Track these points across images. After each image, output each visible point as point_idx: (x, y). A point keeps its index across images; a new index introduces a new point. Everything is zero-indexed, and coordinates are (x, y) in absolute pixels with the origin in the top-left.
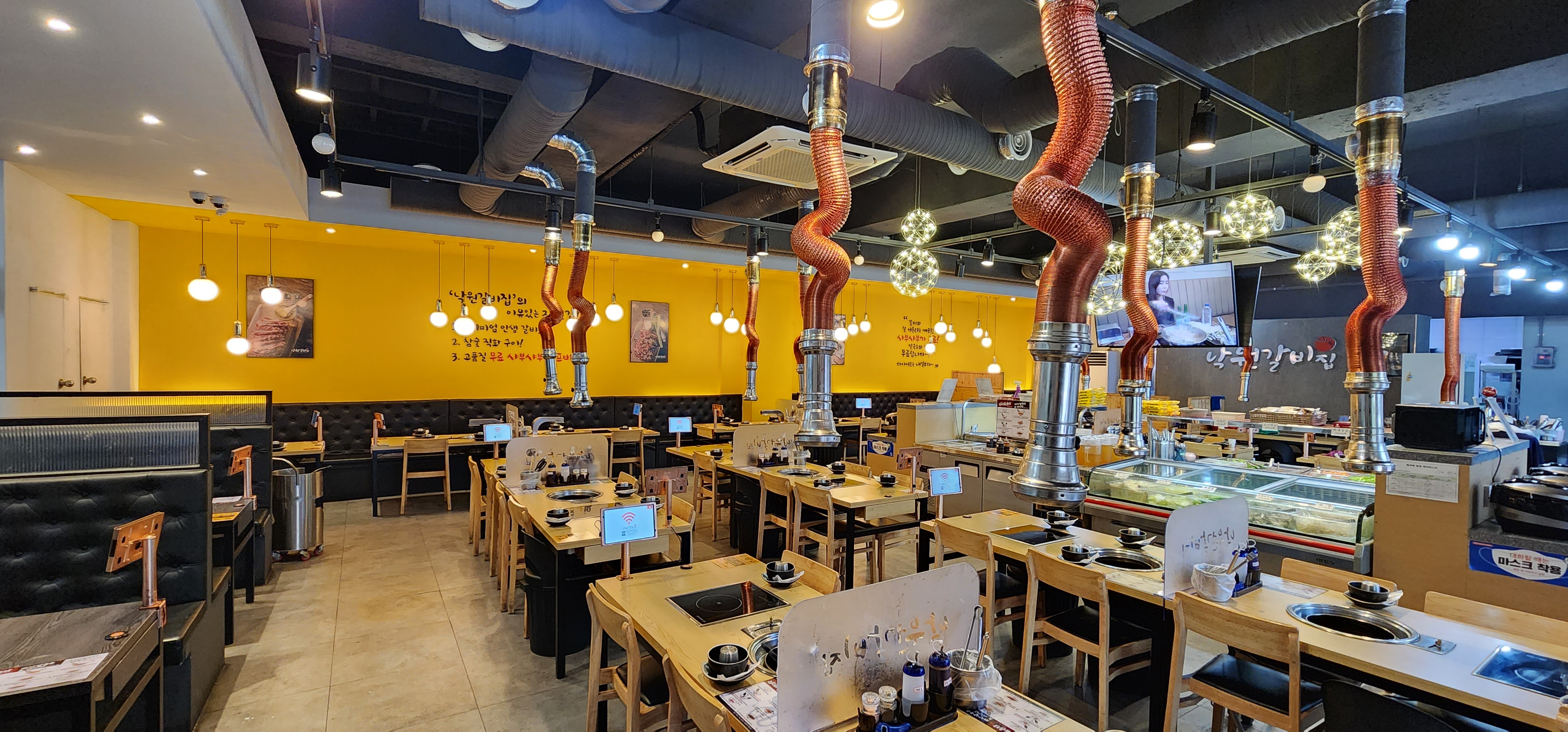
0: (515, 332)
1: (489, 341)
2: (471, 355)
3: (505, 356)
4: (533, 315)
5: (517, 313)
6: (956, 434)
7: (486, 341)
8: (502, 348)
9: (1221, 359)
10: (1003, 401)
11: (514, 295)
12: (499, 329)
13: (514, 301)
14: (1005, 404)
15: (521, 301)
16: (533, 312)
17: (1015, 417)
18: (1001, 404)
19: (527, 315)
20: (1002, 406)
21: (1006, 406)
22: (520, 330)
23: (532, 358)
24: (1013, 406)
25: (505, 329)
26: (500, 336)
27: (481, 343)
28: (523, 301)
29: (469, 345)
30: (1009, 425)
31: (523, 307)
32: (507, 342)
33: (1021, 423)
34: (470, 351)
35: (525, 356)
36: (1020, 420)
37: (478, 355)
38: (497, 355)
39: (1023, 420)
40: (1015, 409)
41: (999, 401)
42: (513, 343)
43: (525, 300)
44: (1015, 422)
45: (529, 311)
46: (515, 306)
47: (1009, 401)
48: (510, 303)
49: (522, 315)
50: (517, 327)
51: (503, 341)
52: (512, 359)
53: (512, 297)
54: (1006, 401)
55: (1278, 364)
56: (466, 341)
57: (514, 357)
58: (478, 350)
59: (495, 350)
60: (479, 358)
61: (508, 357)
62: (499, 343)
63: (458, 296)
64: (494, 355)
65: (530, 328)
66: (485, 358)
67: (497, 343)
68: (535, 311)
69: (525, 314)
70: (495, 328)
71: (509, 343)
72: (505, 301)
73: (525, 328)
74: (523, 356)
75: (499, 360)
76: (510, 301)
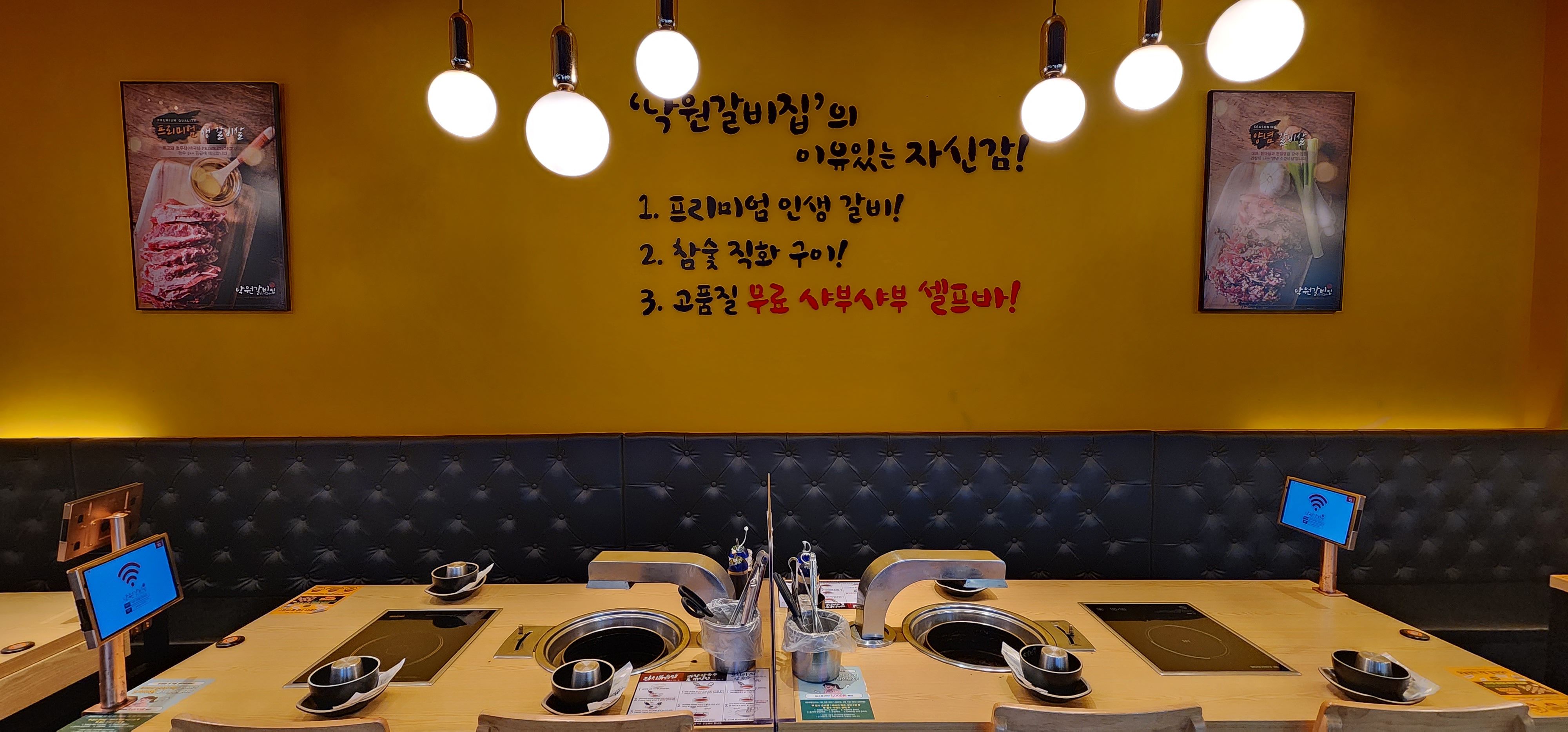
0: (822, 218)
1: (743, 249)
2: (694, 294)
3: (791, 297)
4: (877, 161)
5: (829, 155)
7: (738, 250)
8: (782, 270)
11: (819, 96)
12: (773, 208)
13: (819, 118)
15: (838, 118)
16: (879, 150)
19: (858, 163)
22: (839, 212)
23: (874, 302)
25: (792, 209)
26: (778, 231)
27: (723, 257)
28: (847, 117)
29: (689, 265)
31: (847, 136)
32: (798, 250)
34: (691, 281)
35: (854, 293)
37: (714, 294)
38: (768, 293)
42: (816, 255)
43: (853, 110)
45: (865, 147)
46: (820, 131)
48: (806, 123)
49: (843, 163)
50: (827, 202)
51: (786, 249)
52: (814, 306)
53: (813, 103)
56: (681, 251)
57: (818, 298)
58: (713, 279)
59: (762, 276)
60: (718, 305)
61: (801, 300)
62: (774, 256)
63: (655, 112)
64: (761, 295)
65: (869, 202)
66: (733, 303)
67: (769, 257)
68: (885, 145)
69: (853, 158)
70: (761, 206)
71: (806, 255)
72: (794, 119)
73: (854, 204)
74: (848, 296)
75: (774, 311)
76: (805, 118)
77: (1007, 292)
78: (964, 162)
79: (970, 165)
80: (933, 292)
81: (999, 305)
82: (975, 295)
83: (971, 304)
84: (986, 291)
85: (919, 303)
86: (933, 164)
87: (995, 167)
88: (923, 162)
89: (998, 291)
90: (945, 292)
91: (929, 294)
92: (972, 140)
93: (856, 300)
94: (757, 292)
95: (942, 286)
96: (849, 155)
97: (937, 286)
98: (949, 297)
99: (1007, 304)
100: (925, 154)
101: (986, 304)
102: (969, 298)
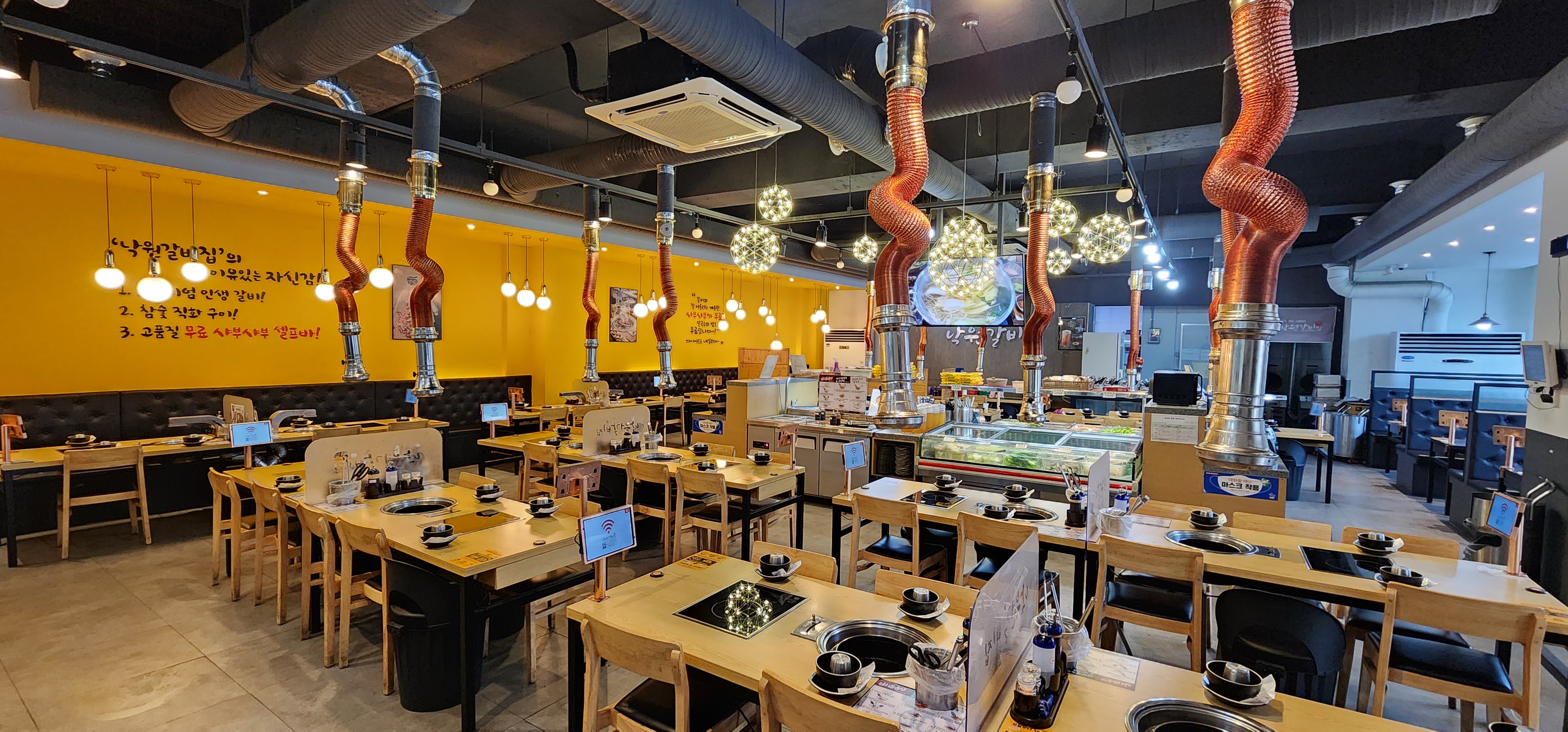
0: (224, 299)
1: (182, 310)
2: (153, 329)
3: (209, 331)
4: (251, 277)
5: (227, 274)
6: (780, 409)
7: (178, 311)
8: (204, 320)
9: (957, 337)
10: (825, 376)
11: (221, 249)
12: (198, 294)
13: (222, 259)
14: (826, 379)
15: (231, 258)
16: (252, 273)
17: (837, 390)
18: (822, 379)
19: (242, 278)
20: (824, 381)
21: (828, 381)
22: (233, 298)
23: (253, 334)
24: (834, 380)
25: (208, 295)
26: (200, 303)
27: (170, 313)
28: (236, 259)
29: (150, 316)
30: (831, 399)
31: (236, 266)
32: (212, 312)
33: (842, 396)
34: (152, 324)
35: (242, 330)
36: (842, 393)
37: (164, 329)
38: (196, 330)
39: (845, 393)
40: (837, 384)
41: (821, 376)
42: (222, 314)
43: (239, 257)
44: (837, 395)
45: (246, 272)
46: (222, 262)
47: (831, 376)
48: (214, 259)
49: (235, 277)
50: (227, 293)
51: (205, 311)
52: (222, 335)
53: (218, 252)
54: (828, 376)
55: (998, 340)
56: (144, 310)
57: (224, 333)
58: (164, 323)
59: (194, 323)
60: (168, 334)
61: (215, 332)
62: (199, 314)
63: (128, 247)
64: (192, 330)
65: (248, 294)
66: (176, 334)
67: (196, 314)
68: (255, 272)
69: (240, 276)
70: (191, 293)
71: (216, 314)
72: (208, 257)
73: (241, 294)
74: (239, 331)
75: (200, 337)
76: (214, 258)
77: (315, 331)
78: (293, 282)
79: (296, 282)
80: (281, 331)
81: (311, 336)
82: (300, 333)
83: (298, 335)
84: (305, 331)
85: (274, 336)
86: (279, 281)
87: (307, 284)
88: (274, 280)
89: (311, 331)
90: (287, 330)
91: (279, 331)
92: (297, 274)
93: (243, 333)
94: (190, 329)
95: (285, 328)
96: (237, 274)
97: (283, 329)
98: (288, 332)
99: (314, 336)
100: (275, 276)
101: (305, 336)
102: (298, 333)
